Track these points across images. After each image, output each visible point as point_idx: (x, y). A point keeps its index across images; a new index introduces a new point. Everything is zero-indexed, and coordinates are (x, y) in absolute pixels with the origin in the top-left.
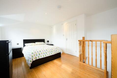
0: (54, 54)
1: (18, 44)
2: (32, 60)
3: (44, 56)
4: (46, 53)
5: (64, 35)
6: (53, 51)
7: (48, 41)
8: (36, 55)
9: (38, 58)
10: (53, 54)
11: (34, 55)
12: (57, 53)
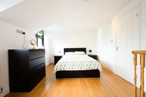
0: (86, 69)
1: (60, 52)
2: (57, 69)
3: (69, 69)
4: (73, 66)
5: (112, 41)
6: (85, 65)
7: (90, 51)
8: (61, 65)
9: (62, 70)
10: (83, 69)
11: (60, 65)
12: (91, 69)
